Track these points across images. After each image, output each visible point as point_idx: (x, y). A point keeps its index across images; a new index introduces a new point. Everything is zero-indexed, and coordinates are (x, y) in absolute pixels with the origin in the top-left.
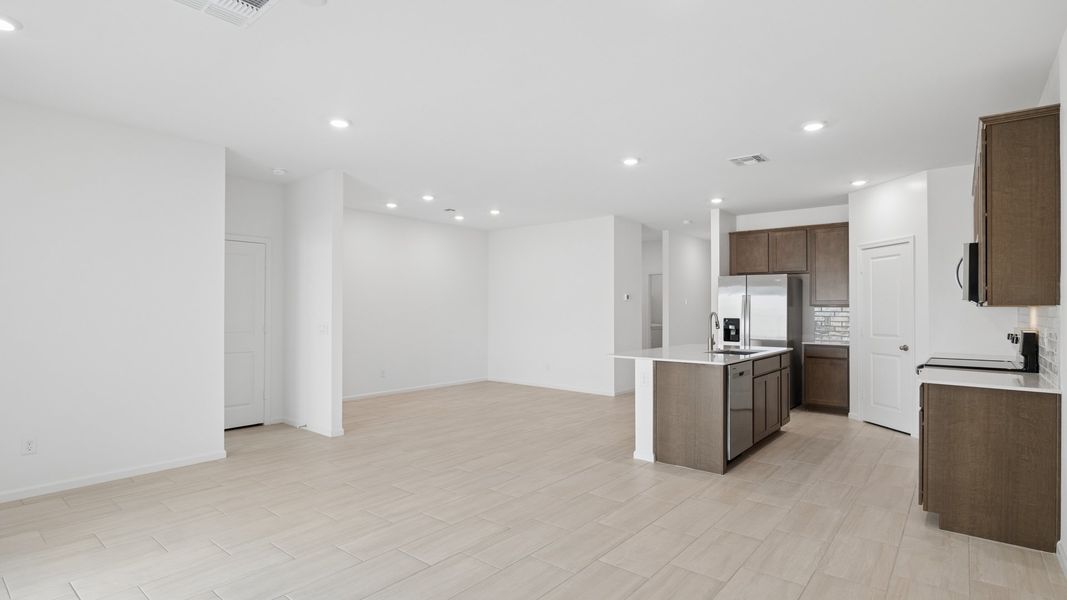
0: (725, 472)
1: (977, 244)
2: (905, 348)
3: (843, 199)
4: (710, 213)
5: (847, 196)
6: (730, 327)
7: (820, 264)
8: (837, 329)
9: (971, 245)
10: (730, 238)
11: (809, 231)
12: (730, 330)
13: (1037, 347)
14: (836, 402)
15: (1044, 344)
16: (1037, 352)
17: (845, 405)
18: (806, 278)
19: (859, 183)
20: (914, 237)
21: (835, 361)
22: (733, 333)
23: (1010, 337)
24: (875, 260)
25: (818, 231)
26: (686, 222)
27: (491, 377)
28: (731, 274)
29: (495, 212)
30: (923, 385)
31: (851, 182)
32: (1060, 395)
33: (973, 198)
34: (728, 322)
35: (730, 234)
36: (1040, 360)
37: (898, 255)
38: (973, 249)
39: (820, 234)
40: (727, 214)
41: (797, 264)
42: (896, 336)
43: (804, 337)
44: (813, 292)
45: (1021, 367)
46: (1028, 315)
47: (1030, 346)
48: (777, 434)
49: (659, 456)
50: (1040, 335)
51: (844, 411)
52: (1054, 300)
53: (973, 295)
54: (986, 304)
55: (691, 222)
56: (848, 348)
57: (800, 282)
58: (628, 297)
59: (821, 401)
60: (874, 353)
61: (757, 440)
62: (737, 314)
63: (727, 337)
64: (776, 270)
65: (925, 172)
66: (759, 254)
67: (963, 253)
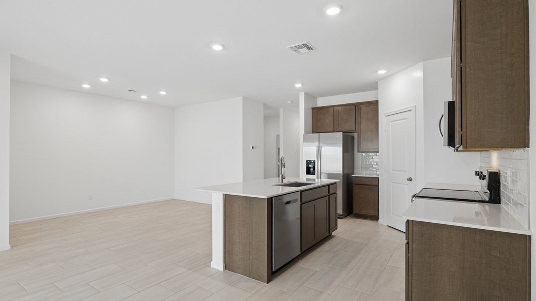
0: (268, 282)
1: (453, 102)
2: (410, 180)
3: (374, 86)
4: (299, 94)
5: (377, 83)
6: (310, 166)
7: (363, 126)
8: (374, 166)
9: (449, 103)
10: (313, 111)
11: (356, 107)
12: (310, 168)
13: (499, 183)
14: (371, 213)
15: (506, 182)
16: (499, 187)
17: (377, 215)
18: (356, 135)
19: (382, 72)
20: (415, 106)
21: (370, 186)
22: (312, 169)
23: (477, 173)
24: (393, 123)
25: (362, 106)
26: (289, 102)
27: (176, 197)
28: (313, 133)
29: (163, 93)
30: (408, 221)
31: (377, 71)
32: (530, 237)
33: (451, 79)
34: (308, 162)
35: (312, 108)
36: (502, 194)
37: (407, 118)
38: (451, 105)
39: (363, 109)
40: (309, 96)
41: (349, 126)
42: (405, 171)
43: (355, 171)
44: (359, 144)
45: (487, 199)
46: (490, 157)
47: (494, 181)
48: (329, 237)
49: (227, 266)
50: (502, 173)
51: (376, 218)
52: (524, 143)
53: (451, 142)
54: (461, 148)
55: (292, 102)
56: (378, 178)
57: (353, 138)
58: (253, 148)
59: (363, 212)
60: (392, 182)
61: (303, 250)
62: (313, 158)
63: (309, 172)
64: (338, 130)
65: (421, 64)
66: (328, 120)
67: (443, 110)
